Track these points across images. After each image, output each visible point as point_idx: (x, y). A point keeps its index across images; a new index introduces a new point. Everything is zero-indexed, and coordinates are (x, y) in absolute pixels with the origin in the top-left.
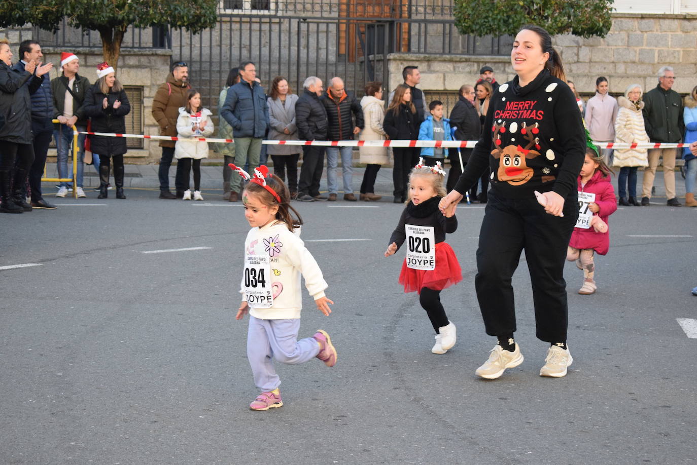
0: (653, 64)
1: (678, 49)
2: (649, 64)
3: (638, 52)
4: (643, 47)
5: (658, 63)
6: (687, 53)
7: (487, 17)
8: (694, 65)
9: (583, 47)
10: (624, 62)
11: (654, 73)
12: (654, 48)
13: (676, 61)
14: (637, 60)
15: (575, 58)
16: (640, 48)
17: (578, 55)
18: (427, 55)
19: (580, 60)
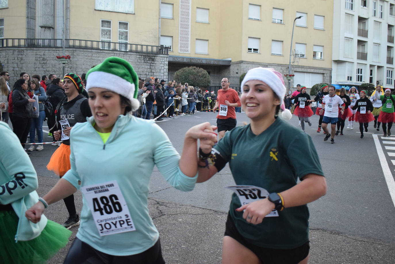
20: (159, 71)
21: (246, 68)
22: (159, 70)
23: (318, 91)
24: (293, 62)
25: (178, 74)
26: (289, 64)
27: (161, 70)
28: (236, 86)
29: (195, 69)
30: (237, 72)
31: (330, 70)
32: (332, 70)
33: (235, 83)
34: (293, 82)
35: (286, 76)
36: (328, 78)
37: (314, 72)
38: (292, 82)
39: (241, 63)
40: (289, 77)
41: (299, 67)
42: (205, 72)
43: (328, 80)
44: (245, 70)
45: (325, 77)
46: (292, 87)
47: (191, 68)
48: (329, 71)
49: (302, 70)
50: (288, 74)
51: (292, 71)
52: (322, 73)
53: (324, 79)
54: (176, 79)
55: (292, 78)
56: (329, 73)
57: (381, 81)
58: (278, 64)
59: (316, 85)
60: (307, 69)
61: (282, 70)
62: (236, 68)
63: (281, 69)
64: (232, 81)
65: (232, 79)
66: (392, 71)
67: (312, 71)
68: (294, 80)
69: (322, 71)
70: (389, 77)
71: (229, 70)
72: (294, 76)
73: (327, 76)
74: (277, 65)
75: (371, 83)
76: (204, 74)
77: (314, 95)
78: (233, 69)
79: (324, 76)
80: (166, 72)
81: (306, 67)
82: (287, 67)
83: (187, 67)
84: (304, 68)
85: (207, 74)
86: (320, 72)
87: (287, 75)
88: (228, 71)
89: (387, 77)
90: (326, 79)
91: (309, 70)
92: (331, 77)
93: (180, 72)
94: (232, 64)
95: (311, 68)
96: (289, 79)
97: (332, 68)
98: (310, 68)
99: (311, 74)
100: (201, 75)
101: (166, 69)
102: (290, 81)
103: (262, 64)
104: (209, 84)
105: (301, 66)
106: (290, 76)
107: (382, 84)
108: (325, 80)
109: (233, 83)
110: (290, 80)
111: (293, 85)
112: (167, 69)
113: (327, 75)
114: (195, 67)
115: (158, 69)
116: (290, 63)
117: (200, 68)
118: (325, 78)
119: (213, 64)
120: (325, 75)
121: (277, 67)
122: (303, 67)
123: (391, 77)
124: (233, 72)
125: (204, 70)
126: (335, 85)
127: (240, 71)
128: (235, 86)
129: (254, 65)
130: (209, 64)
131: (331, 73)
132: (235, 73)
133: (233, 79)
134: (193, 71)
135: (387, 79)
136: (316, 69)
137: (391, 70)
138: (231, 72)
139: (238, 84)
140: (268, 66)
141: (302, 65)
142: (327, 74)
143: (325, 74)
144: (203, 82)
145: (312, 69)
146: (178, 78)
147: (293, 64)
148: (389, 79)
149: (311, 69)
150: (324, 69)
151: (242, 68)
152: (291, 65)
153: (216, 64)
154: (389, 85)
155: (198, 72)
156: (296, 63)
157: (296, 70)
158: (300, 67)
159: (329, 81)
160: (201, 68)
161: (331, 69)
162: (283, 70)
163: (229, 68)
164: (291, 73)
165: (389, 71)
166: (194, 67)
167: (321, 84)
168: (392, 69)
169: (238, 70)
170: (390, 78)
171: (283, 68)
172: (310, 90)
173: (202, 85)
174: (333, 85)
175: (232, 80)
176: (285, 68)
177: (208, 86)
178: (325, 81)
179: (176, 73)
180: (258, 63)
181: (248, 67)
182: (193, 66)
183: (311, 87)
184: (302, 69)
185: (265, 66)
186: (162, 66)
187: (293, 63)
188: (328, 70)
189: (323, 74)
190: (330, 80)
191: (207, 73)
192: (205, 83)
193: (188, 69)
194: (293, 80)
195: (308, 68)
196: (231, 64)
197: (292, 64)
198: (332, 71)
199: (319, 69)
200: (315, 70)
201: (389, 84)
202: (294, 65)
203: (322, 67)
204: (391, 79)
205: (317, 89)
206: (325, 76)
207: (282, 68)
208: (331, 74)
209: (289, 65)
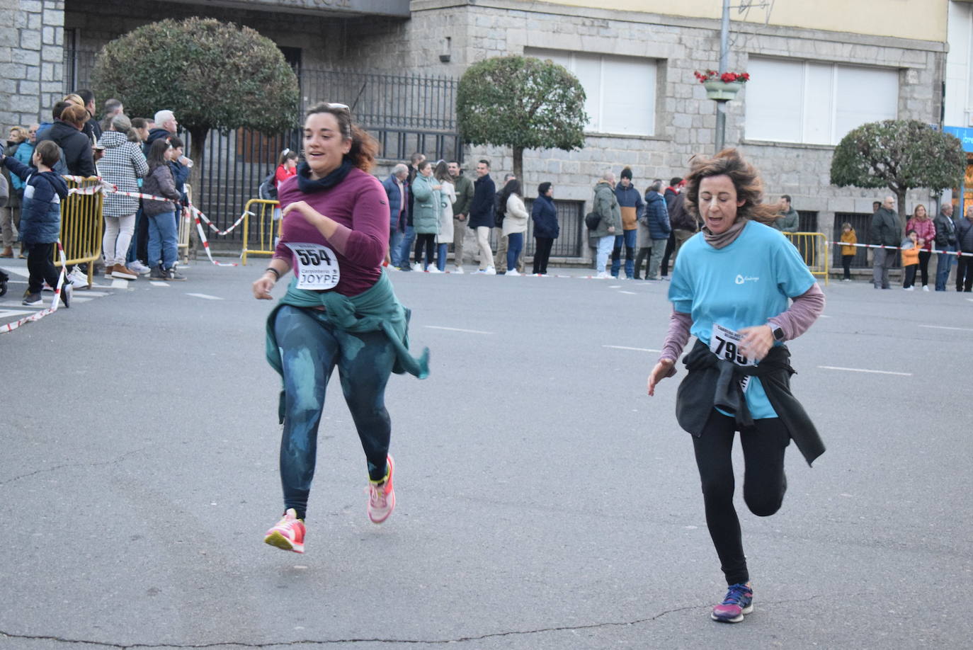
0: (558, 175)
1: (577, 162)
2: (555, 174)
3: (547, 162)
4: (552, 159)
5: (562, 173)
6: (583, 165)
7: (505, 132)
8: (587, 177)
9: (506, 157)
10: (538, 172)
11: (559, 182)
12: (558, 160)
13: (575, 172)
14: (546, 170)
15: (501, 167)
16: (548, 160)
17: (502, 164)
18: (388, 161)
19: (504, 169)
20: (17, 39)
21: (492, 33)
22: (13, 34)
23: (874, 163)
24: (743, 7)
25: (120, 56)
26: (717, 13)
27: (25, 34)
28: (440, 130)
29: (210, 29)
30: (445, 53)
31: (936, 52)
32: (947, 53)
33: (434, 111)
34: (744, 115)
35: (704, 79)
36: (928, 94)
37: (853, 60)
38: (738, 112)
39: (464, 6)
40: (720, 85)
41: (773, 31)
42: (268, 49)
43: (924, 102)
44: (486, 43)
45: (908, 89)
46: (739, 136)
47: (190, 24)
48: (932, 57)
49: (792, 48)
50: (714, 67)
51: (737, 53)
52: (897, 65)
53: (906, 99)
54: (110, 81)
55: (734, 91)
56: (931, 66)
58: (663, 16)
59: (861, 129)
60: (817, 43)
61: (686, 47)
62: (441, 32)
63: (680, 40)
64: (415, 104)
65: (415, 88)
67: (843, 53)
68: (746, 101)
69: (893, 58)
71: (404, 43)
72: (744, 78)
73: (920, 84)
74: (656, 20)
76: (263, 60)
77: (849, 183)
78: (426, 37)
79: (907, 84)
80: (55, 45)
81: (807, 35)
82: (710, 33)
83: (166, 21)
84: (799, 38)
85: (277, 60)
86: (886, 64)
87: (711, 73)
88: (401, 48)
90: (915, 99)
91: (826, 52)
92: (941, 88)
93: (130, 44)
94: (417, 9)
95: (835, 38)
96: (720, 95)
97: (949, 41)
98: (834, 42)
99: (836, 70)
100: (244, 65)
101: (55, 27)
102: (723, 108)
103: (580, 13)
104: (288, 114)
105: (787, 28)
106: (726, 79)
108: (909, 102)
109: (422, 116)
110: (724, 101)
111: (743, 133)
112: (61, 31)
113: (923, 72)
114: (215, 21)
115: (7, 26)
116: (726, 9)
117: (240, 28)
118: (909, 96)
119: (319, 9)
120: (911, 77)
121: (657, 33)
122: (792, 33)
124: (425, 51)
125: (261, 39)
126: (962, 130)
127: (461, 51)
128: (434, 130)
129: (534, 15)
130: (291, 7)
131: (940, 65)
132: (435, 58)
133: (423, 94)
134: (202, 45)
136: (865, 45)
138: (415, 56)
139: (448, 115)
140: (611, 24)
141: (793, 24)
142: (918, 70)
143: (910, 73)
144: (258, 106)
145: (843, 43)
146: (118, 79)
147: (740, 17)
149: (839, 46)
150: (909, 48)
151: (472, 31)
152: (731, 21)
153: (334, 7)
155: (230, 50)
156: (759, 8)
157: (757, 51)
158: (780, 33)
159: (929, 108)
160: (246, 29)
161: (944, 44)
162: (691, 49)
163: (403, 32)
164: (731, 66)
166: (207, 21)
167: (889, 124)
169: (449, 45)
171: (688, 37)
172: (831, 154)
173: (253, 121)
174: (951, 128)
175: (415, 94)
176: (701, 39)
177: (285, 124)
178: (910, 111)
179: (106, 53)
180: (557, 5)
181: (506, 29)
182: (202, 18)
183: (836, 142)
184: (792, 42)
185: (596, 23)
186: (29, 13)
187: (740, 12)
188: (927, 51)
189: (901, 71)
190: (935, 102)
191: (282, 56)
192: (267, 110)
193: (176, 30)
194: (744, 101)
195: (821, 36)
196: (412, 9)
197: (734, 15)
198: (950, 58)
199: (878, 46)
200: (858, 47)
202: (749, 19)
203: (897, 34)
205: (866, 153)
206: (914, 85)
207: (683, 36)
208: (944, 75)
209: (722, 20)
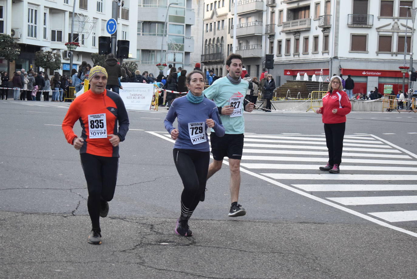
57: (19, 31)
66: (36, 11)
70: (32, 22)
75: (2, 33)
89: (29, 22)
107: (21, 35)
123: (36, 23)
135: (29, 25)
137: (34, 9)
148: (32, 26)
154: (32, 38)
165: (32, 10)
168: (37, 6)
170: (33, 24)
201: (32, 36)
204: (35, 27)
